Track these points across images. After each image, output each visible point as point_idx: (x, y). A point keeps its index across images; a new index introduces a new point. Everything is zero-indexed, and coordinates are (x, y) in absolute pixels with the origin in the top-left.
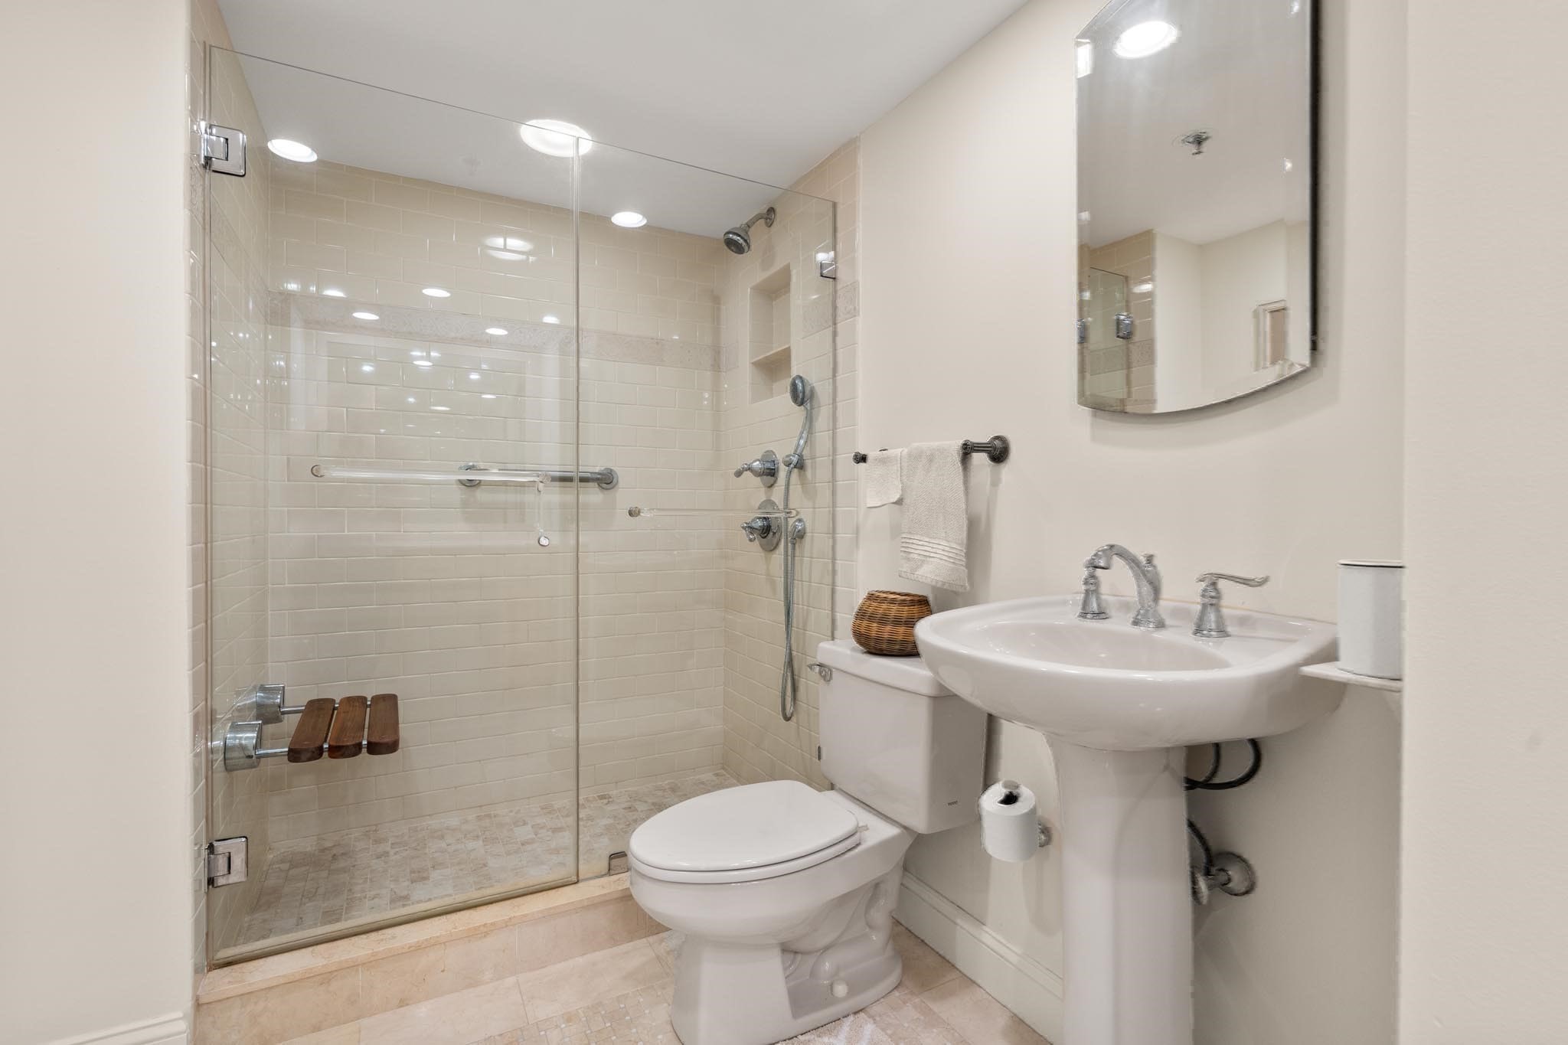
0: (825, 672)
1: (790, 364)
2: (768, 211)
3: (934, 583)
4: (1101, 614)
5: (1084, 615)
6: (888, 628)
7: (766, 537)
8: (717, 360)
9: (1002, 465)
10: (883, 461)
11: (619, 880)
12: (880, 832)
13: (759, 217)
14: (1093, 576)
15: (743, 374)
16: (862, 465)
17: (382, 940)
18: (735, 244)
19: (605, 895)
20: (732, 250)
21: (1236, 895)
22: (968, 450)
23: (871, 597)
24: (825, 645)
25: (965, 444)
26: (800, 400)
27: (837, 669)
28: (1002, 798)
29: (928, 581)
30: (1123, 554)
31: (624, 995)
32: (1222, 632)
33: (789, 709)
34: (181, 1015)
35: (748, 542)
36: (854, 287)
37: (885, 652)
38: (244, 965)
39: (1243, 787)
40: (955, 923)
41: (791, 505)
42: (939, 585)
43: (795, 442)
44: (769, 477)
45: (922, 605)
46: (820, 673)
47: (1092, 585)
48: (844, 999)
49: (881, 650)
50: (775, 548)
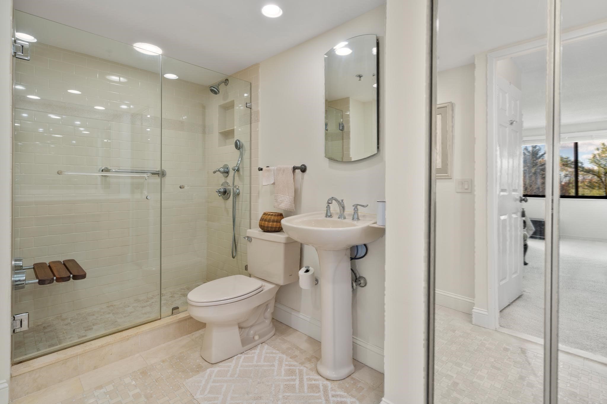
0: (249, 239)
1: (234, 135)
2: (226, 80)
3: (285, 209)
4: (330, 216)
5: (326, 216)
6: (271, 223)
7: (224, 195)
8: (204, 130)
9: (304, 173)
10: (268, 171)
11: (176, 316)
12: (268, 287)
13: (222, 82)
14: (329, 206)
15: (215, 136)
16: (261, 171)
17: (87, 346)
18: (214, 91)
19: (172, 321)
20: (213, 93)
21: (362, 287)
22: (295, 168)
23: (265, 214)
24: (249, 230)
25: (294, 167)
26: (238, 148)
27: (253, 237)
28: (305, 271)
29: (283, 208)
30: (336, 200)
31: (182, 352)
32: (358, 219)
33: (234, 255)
34: (5, 381)
35: (219, 196)
36: (258, 112)
37: (270, 231)
38: (27, 362)
39: (364, 258)
40: (291, 314)
41: (235, 184)
42: (286, 210)
43: (236, 162)
44: (226, 174)
45: (281, 216)
46: (248, 239)
47: (328, 207)
48: (258, 340)
49: (269, 230)
50: (229, 198)
